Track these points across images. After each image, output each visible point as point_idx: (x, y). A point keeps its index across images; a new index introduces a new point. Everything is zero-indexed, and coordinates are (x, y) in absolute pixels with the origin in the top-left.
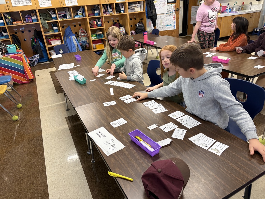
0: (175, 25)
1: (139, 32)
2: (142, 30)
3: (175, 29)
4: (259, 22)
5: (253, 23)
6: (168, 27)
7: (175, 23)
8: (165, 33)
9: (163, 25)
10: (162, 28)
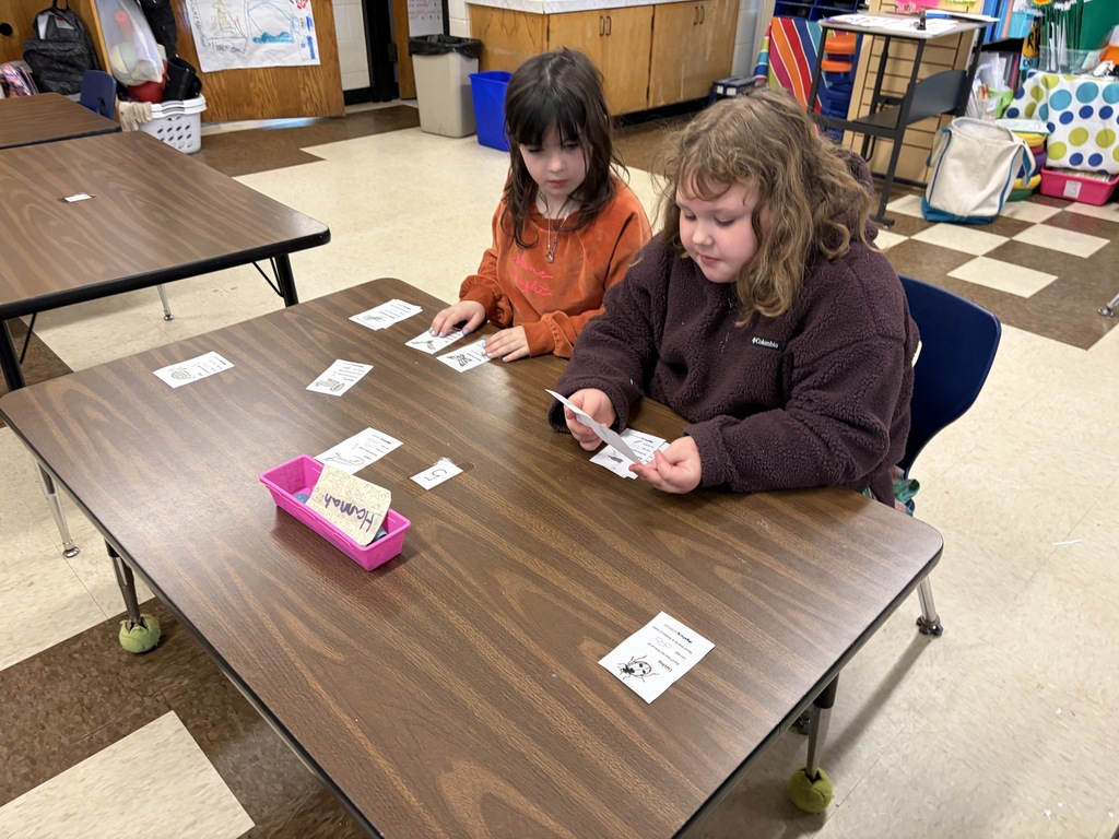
0: (310, 39)
1: (52, 74)
2: (74, 65)
3: (317, 62)
4: (737, 47)
5: (708, 54)
6: (269, 46)
7: (313, 28)
8: (259, 85)
9: (236, 31)
10: (235, 50)
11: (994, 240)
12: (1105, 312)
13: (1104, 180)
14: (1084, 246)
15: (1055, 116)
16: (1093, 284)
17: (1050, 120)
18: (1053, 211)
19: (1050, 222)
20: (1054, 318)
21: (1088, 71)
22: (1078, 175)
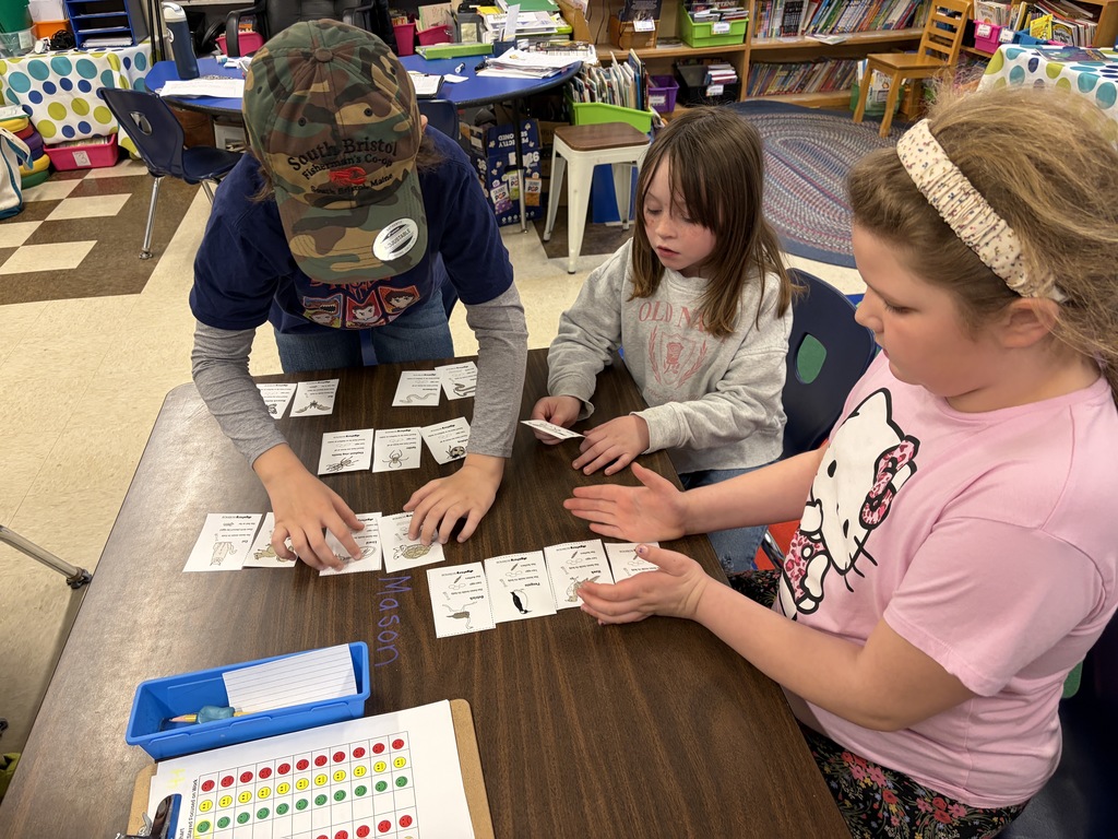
11: (28, 228)
12: (144, 256)
13: (103, 143)
14: (109, 206)
15: (24, 98)
16: (129, 235)
17: (22, 103)
18: (75, 183)
19: (74, 194)
20: (105, 276)
21: (29, 50)
22: (79, 145)
